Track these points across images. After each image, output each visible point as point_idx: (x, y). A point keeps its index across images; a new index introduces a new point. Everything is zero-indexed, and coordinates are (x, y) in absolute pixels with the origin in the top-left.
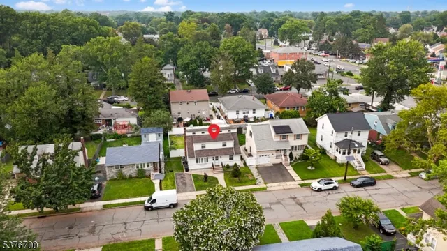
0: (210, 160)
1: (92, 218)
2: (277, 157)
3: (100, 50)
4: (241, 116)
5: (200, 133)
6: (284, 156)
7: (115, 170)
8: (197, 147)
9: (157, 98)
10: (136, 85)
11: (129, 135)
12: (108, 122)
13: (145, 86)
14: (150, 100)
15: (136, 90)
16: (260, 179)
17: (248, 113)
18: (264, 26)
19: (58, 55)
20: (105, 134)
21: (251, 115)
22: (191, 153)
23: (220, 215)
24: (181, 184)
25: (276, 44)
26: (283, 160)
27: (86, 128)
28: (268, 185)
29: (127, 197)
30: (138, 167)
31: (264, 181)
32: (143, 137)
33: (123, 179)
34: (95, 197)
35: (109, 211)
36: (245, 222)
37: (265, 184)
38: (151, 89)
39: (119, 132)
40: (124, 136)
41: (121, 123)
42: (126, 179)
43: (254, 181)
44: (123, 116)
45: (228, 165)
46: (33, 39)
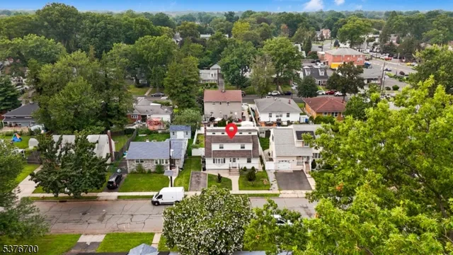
0: (227, 160)
1: (105, 207)
2: (298, 164)
3: (146, 49)
4: (274, 119)
5: (220, 134)
6: (306, 163)
7: (135, 164)
8: (215, 147)
9: (190, 97)
10: (171, 84)
11: (160, 132)
12: (144, 118)
13: (179, 85)
14: (183, 98)
15: (171, 88)
16: (275, 185)
17: (281, 116)
18: (326, 27)
19: (108, 53)
20: (138, 129)
21: (284, 119)
22: (209, 153)
23: (204, 216)
24: (194, 183)
25: (337, 45)
26: (304, 167)
27: (120, 122)
28: (281, 192)
29: (141, 191)
30: (157, 163)
31: (279, 187)
32: (171, 134)
33: (142, 173)
34: (112, 188)
35: (122, 202)
36: (227, 225)
37: (280, 190)
38: (185, 87)
39: (151, 128)
40: (156, 132)
41: (154, 120)
42: (145, 173)
43: (268, 186)
44: (157, 113)
45: (245, 168)
46: (92, 37)
